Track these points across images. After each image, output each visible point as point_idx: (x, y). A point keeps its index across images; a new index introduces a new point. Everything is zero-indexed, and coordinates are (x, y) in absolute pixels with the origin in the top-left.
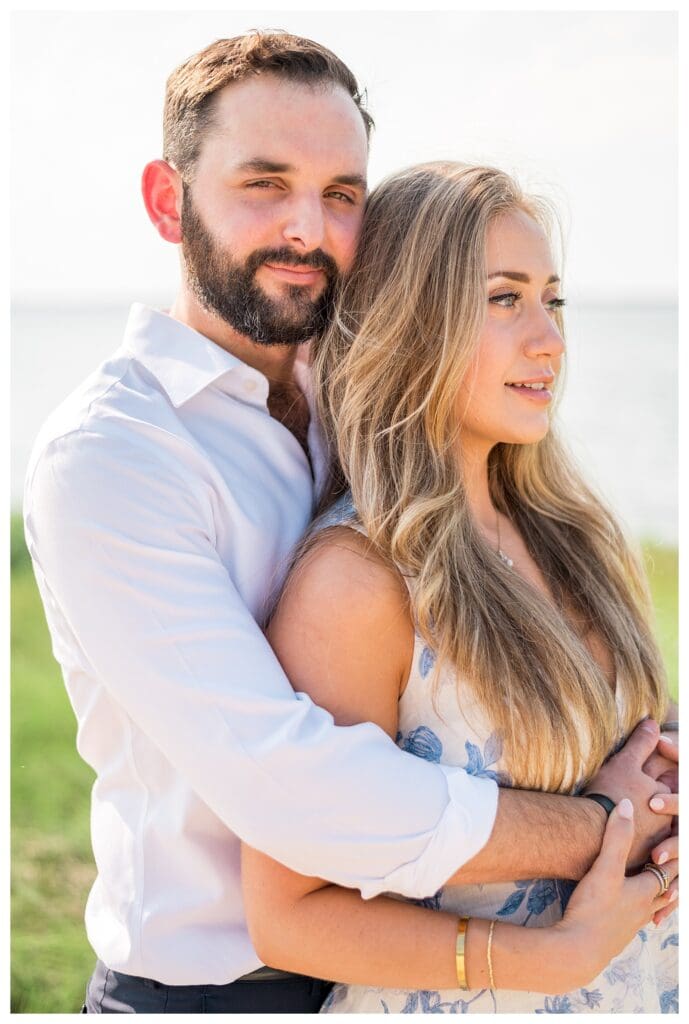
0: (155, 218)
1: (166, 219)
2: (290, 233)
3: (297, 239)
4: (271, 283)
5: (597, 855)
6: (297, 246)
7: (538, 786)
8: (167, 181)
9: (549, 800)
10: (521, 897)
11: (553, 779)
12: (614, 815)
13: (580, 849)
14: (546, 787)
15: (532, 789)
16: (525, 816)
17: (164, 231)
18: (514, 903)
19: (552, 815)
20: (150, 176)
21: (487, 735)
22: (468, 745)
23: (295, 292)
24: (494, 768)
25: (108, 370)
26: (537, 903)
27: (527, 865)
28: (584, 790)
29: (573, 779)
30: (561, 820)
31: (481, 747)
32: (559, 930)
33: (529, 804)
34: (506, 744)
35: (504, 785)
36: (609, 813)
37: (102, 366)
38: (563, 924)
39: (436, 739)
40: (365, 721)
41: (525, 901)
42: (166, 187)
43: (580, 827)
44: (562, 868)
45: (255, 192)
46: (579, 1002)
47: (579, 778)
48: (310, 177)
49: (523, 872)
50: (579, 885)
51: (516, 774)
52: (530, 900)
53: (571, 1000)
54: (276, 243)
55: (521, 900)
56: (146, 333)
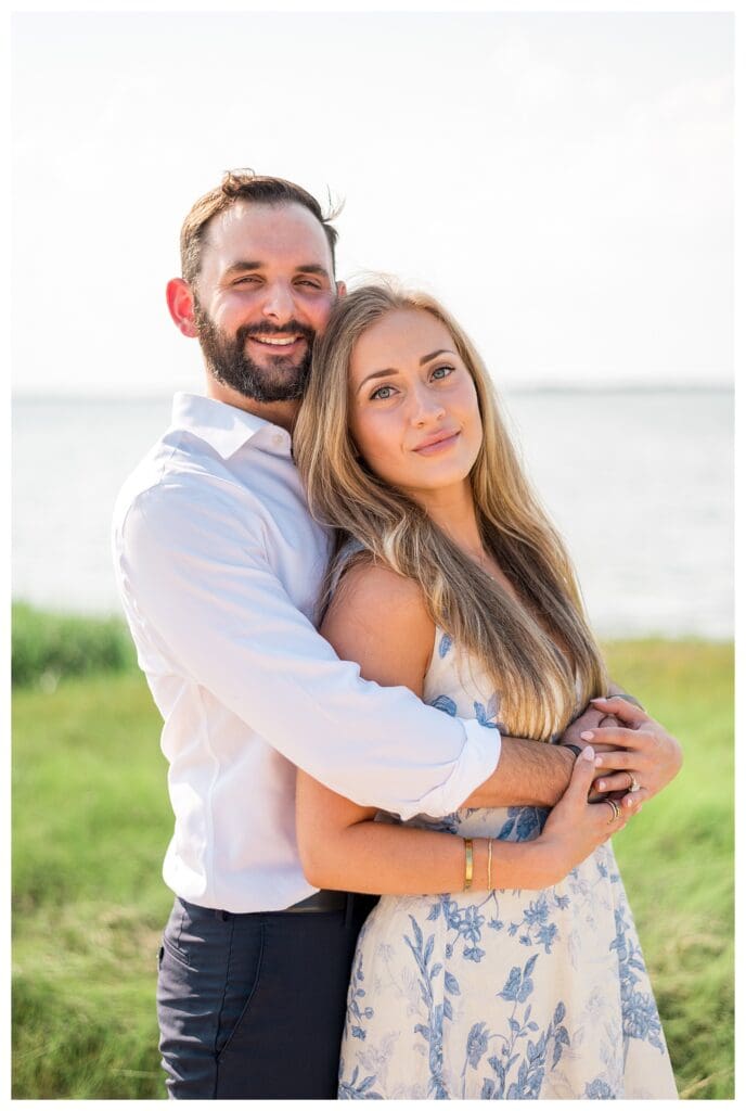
0: (177, 321)
1: (186, 321)
2: (267, 311)
3: (273, 315)
4: (257, 354)
5: (567, 787)
6: (273, 320)
7: (526, 735)
8: (184, 293)
9: (534, 745)
10: (512, 825)
11: (536, 730)
12: (580, 758)
13: (557, 783)
14: (531, 735)
15: (521, 737)
16: (521, 756)
17: (184, 329)
18: (506, 831)
19: (539, 756)
20: (172, 290)
21: (489, 697)
22: (476, 705)
23: (278, 360)
24: (493, 720)
25: (167, 441)
26: (524, 829)
27: (521, 792)
28: (559, 740)
29: (551, 731)
30: (544, 760)
31: (486, 705)
32: (540, 843)
33: (523, 748)
34: (503, 699)
35: (503, 734)
36: (577, 756)
37: (161, 439)
38: (541, 839)
39: (452, 702)
40: (398, 685)
41: (515, 827)
42: (184, 297)
43: (558, 767)
44: (545, 797)
45: (241, 287)
46: (553, 904)
47: (555, 731)
48: (278, 269)
49: (518, 799)
50: (555, 809)
51: (510, 724)
52: (518, 826)
53: (548, 904)
54: (257, 319)
55: (511, 828)
56: (189, 412)
